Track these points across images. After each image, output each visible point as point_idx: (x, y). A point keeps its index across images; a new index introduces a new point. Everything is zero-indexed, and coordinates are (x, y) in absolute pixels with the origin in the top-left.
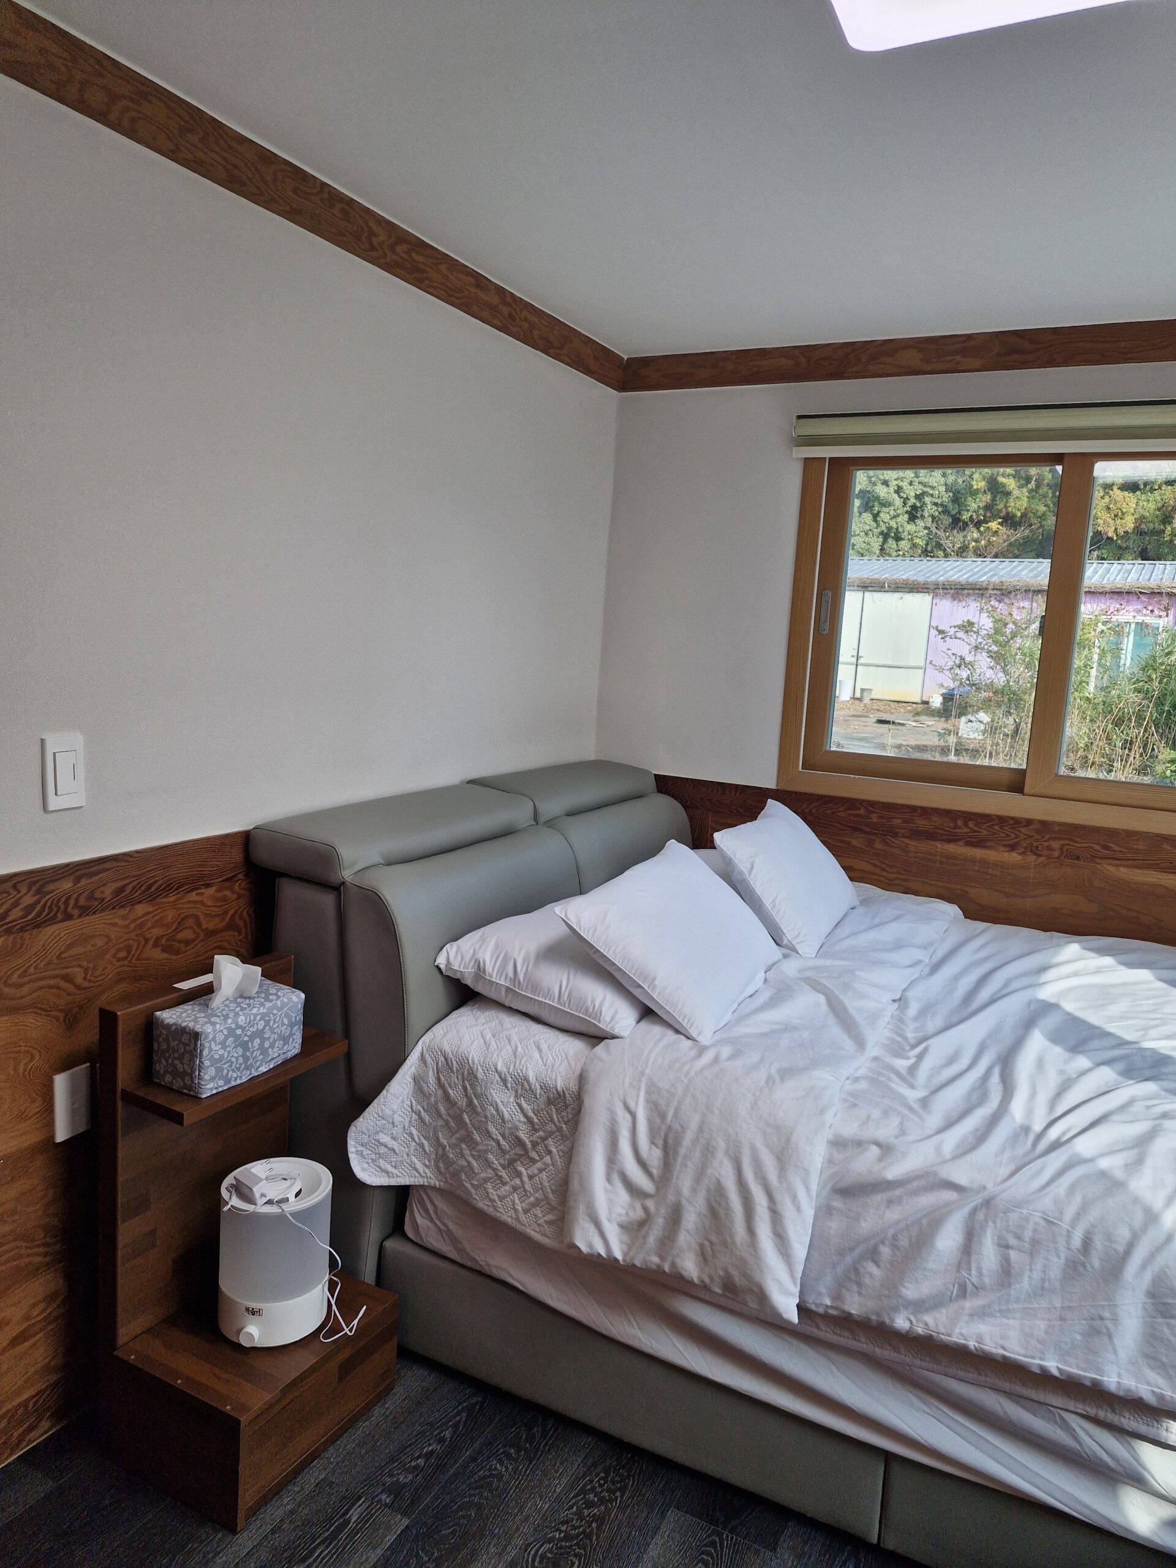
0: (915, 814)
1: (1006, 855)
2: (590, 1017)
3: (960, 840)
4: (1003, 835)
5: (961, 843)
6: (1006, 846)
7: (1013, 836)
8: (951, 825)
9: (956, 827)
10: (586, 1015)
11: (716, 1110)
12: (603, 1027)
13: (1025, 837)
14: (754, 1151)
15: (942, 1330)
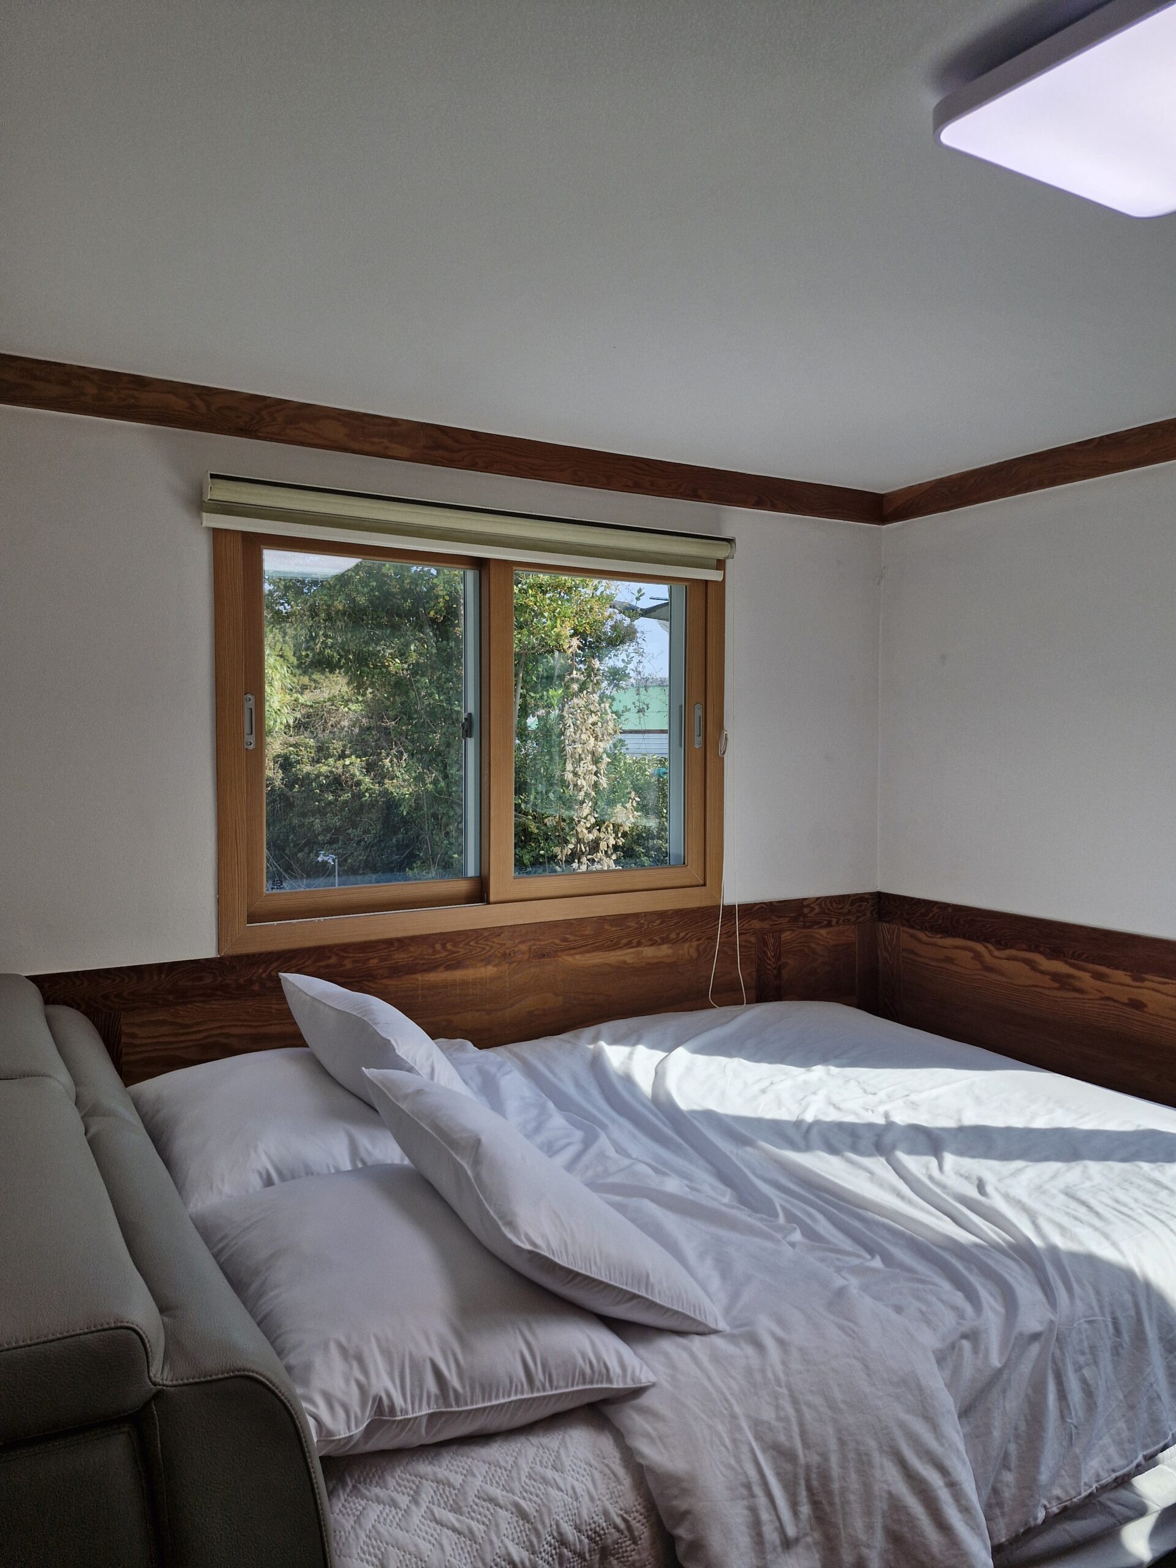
0: (392, 949)
1: (483, 970)
2: (592, 1382)
3: (441, 965)
4: (479, 950)
5: (441, 969)
6: (482, 960)
7: (488, 948)
8: (430, 951)
9: (435, 952)
10: (584, 1383)
11: (842, 1406)
12: (621, 1386)
13: (498, 946)
14: (902, 1425)
15: (1073, 1493)
